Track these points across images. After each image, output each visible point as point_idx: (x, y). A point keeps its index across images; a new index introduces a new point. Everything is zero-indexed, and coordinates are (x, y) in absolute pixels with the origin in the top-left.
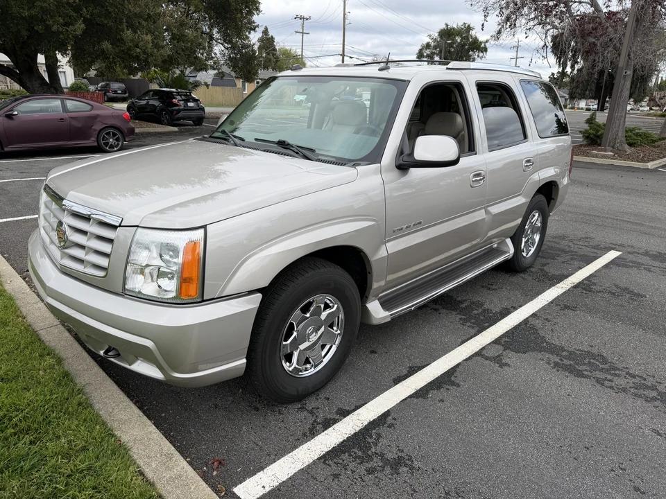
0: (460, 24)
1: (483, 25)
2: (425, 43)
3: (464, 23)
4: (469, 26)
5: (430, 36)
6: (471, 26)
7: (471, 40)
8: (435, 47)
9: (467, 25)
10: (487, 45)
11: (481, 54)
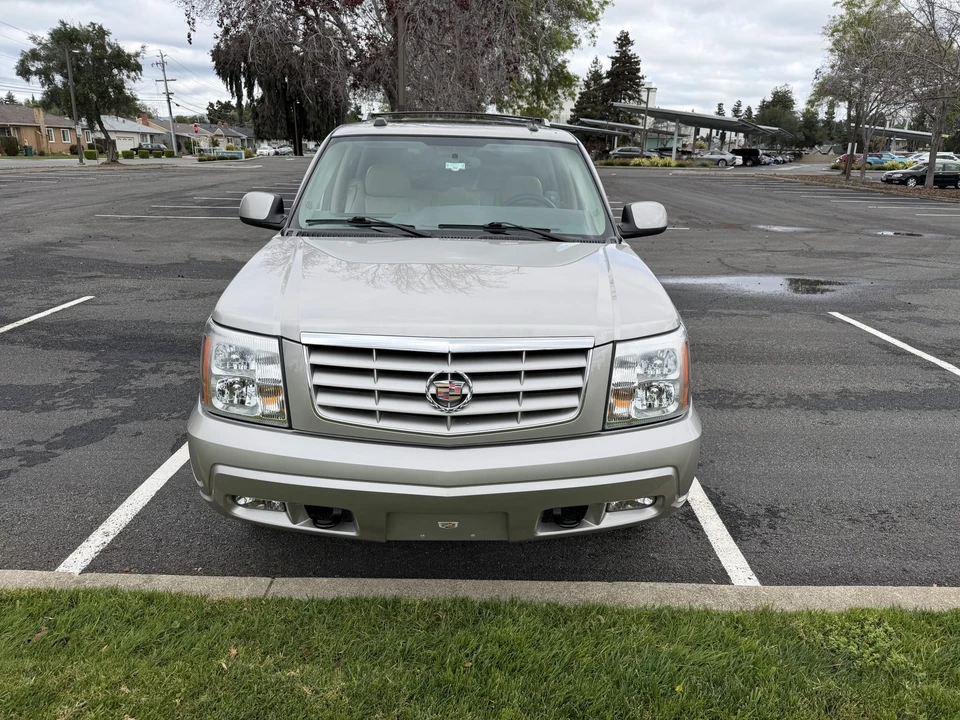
0: (85, 23)
1: (189, 36)
2: (27, 50)
3: (92, 23)
4: (101, 28)
5: (34, 39)
6: (105, 28)
7: (110, 51)
8: (48, 59)
9: (97, 27)
10: (139, 60)
11: (133, 74)
